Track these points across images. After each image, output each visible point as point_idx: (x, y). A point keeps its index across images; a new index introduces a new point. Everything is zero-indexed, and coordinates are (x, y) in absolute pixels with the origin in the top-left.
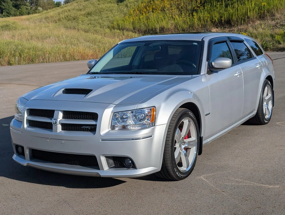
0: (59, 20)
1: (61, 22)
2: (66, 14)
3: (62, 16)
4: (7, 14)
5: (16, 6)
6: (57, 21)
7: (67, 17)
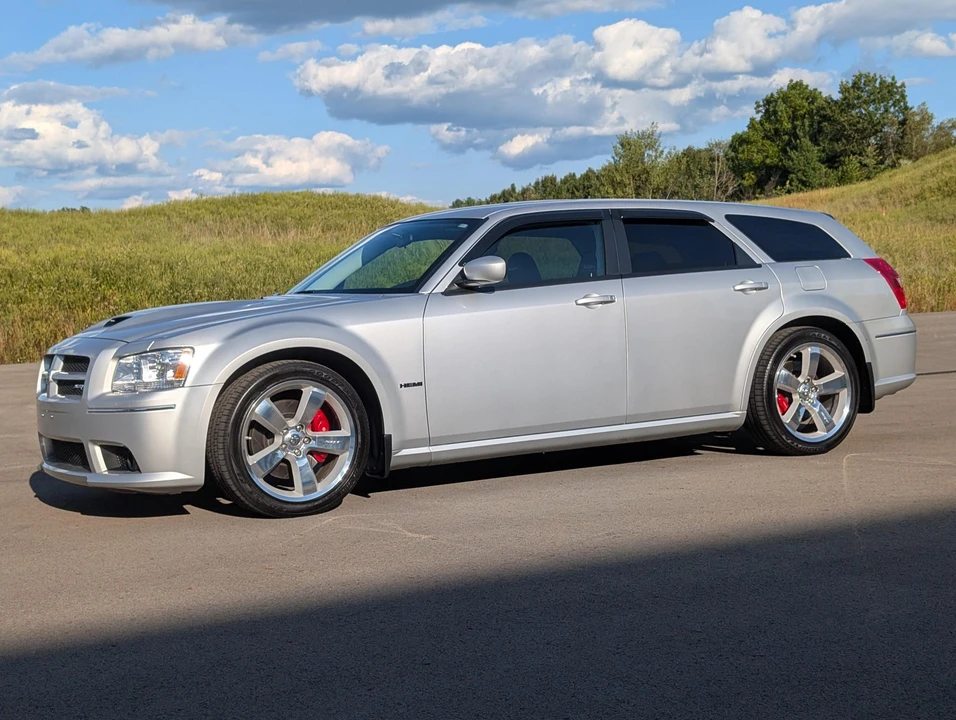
0: (920, 197)
1: (924, 202)
2: (947, 174)
3: (932, 182)
4: (800, 186)
5: (832, 161)
6: (912, 201)
7: (947, 184)
